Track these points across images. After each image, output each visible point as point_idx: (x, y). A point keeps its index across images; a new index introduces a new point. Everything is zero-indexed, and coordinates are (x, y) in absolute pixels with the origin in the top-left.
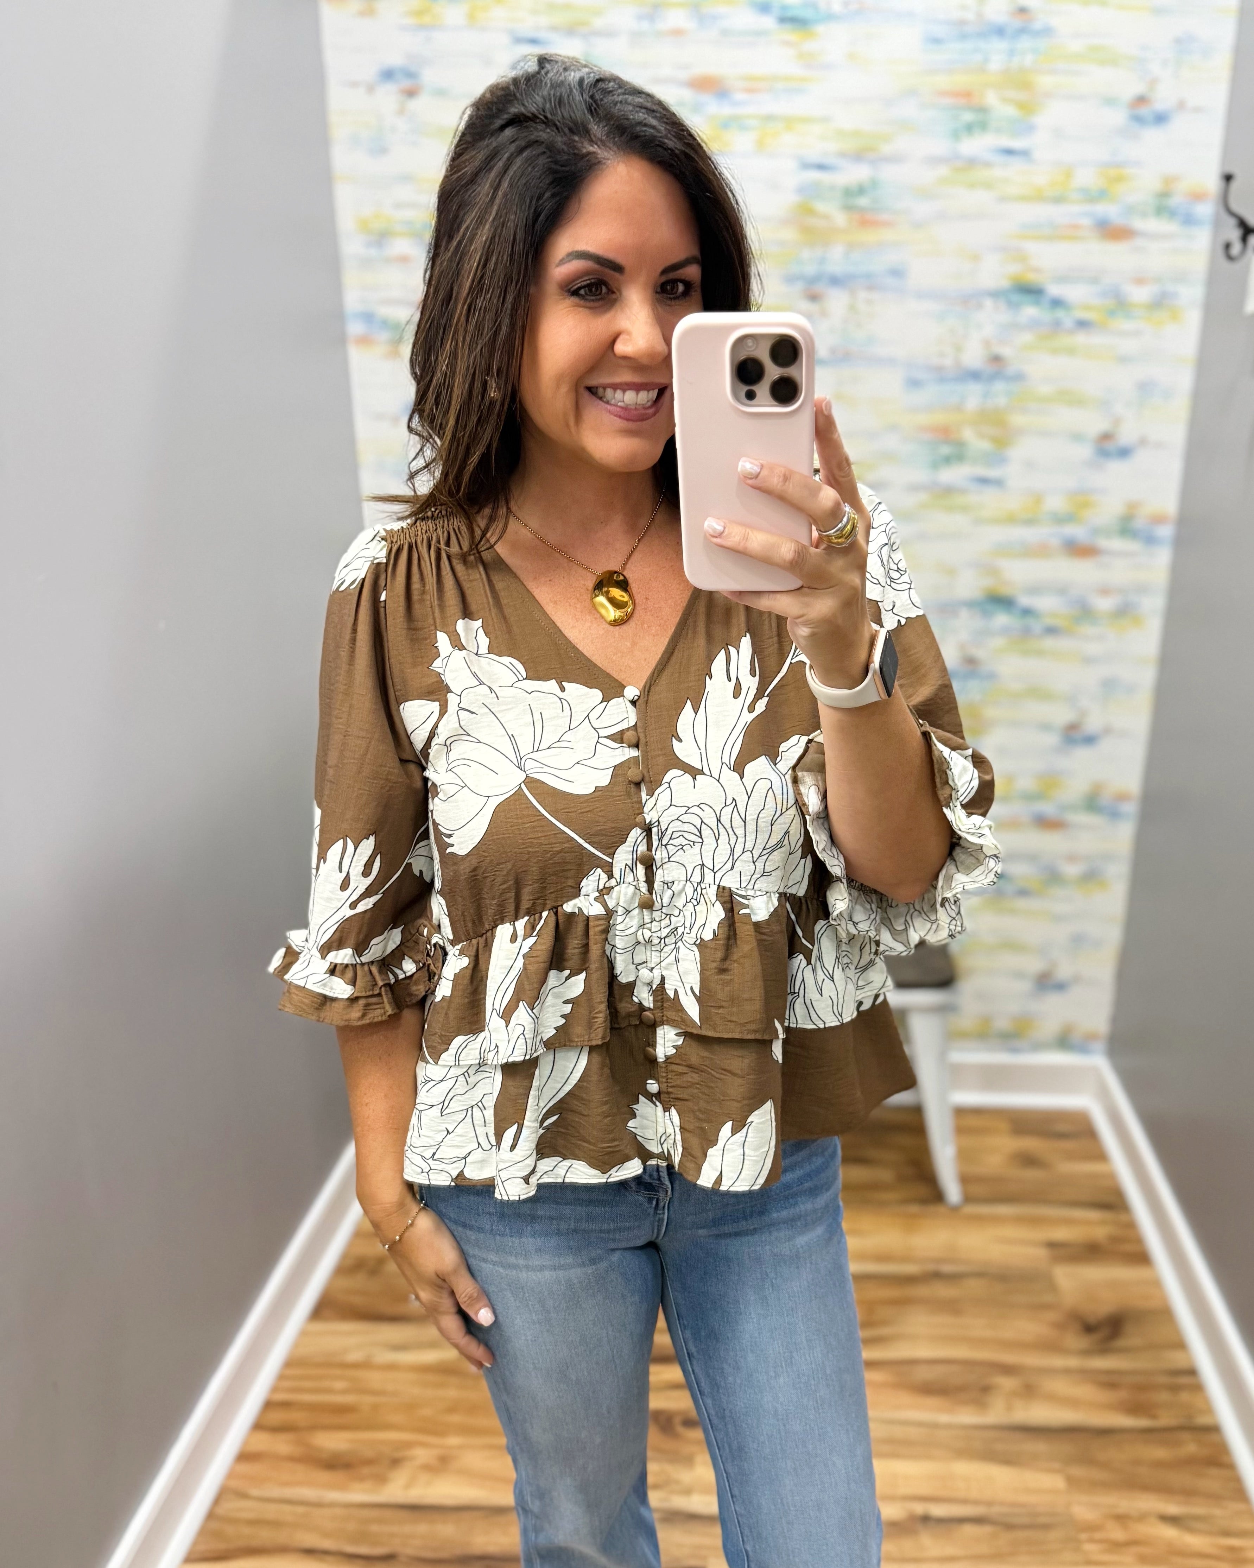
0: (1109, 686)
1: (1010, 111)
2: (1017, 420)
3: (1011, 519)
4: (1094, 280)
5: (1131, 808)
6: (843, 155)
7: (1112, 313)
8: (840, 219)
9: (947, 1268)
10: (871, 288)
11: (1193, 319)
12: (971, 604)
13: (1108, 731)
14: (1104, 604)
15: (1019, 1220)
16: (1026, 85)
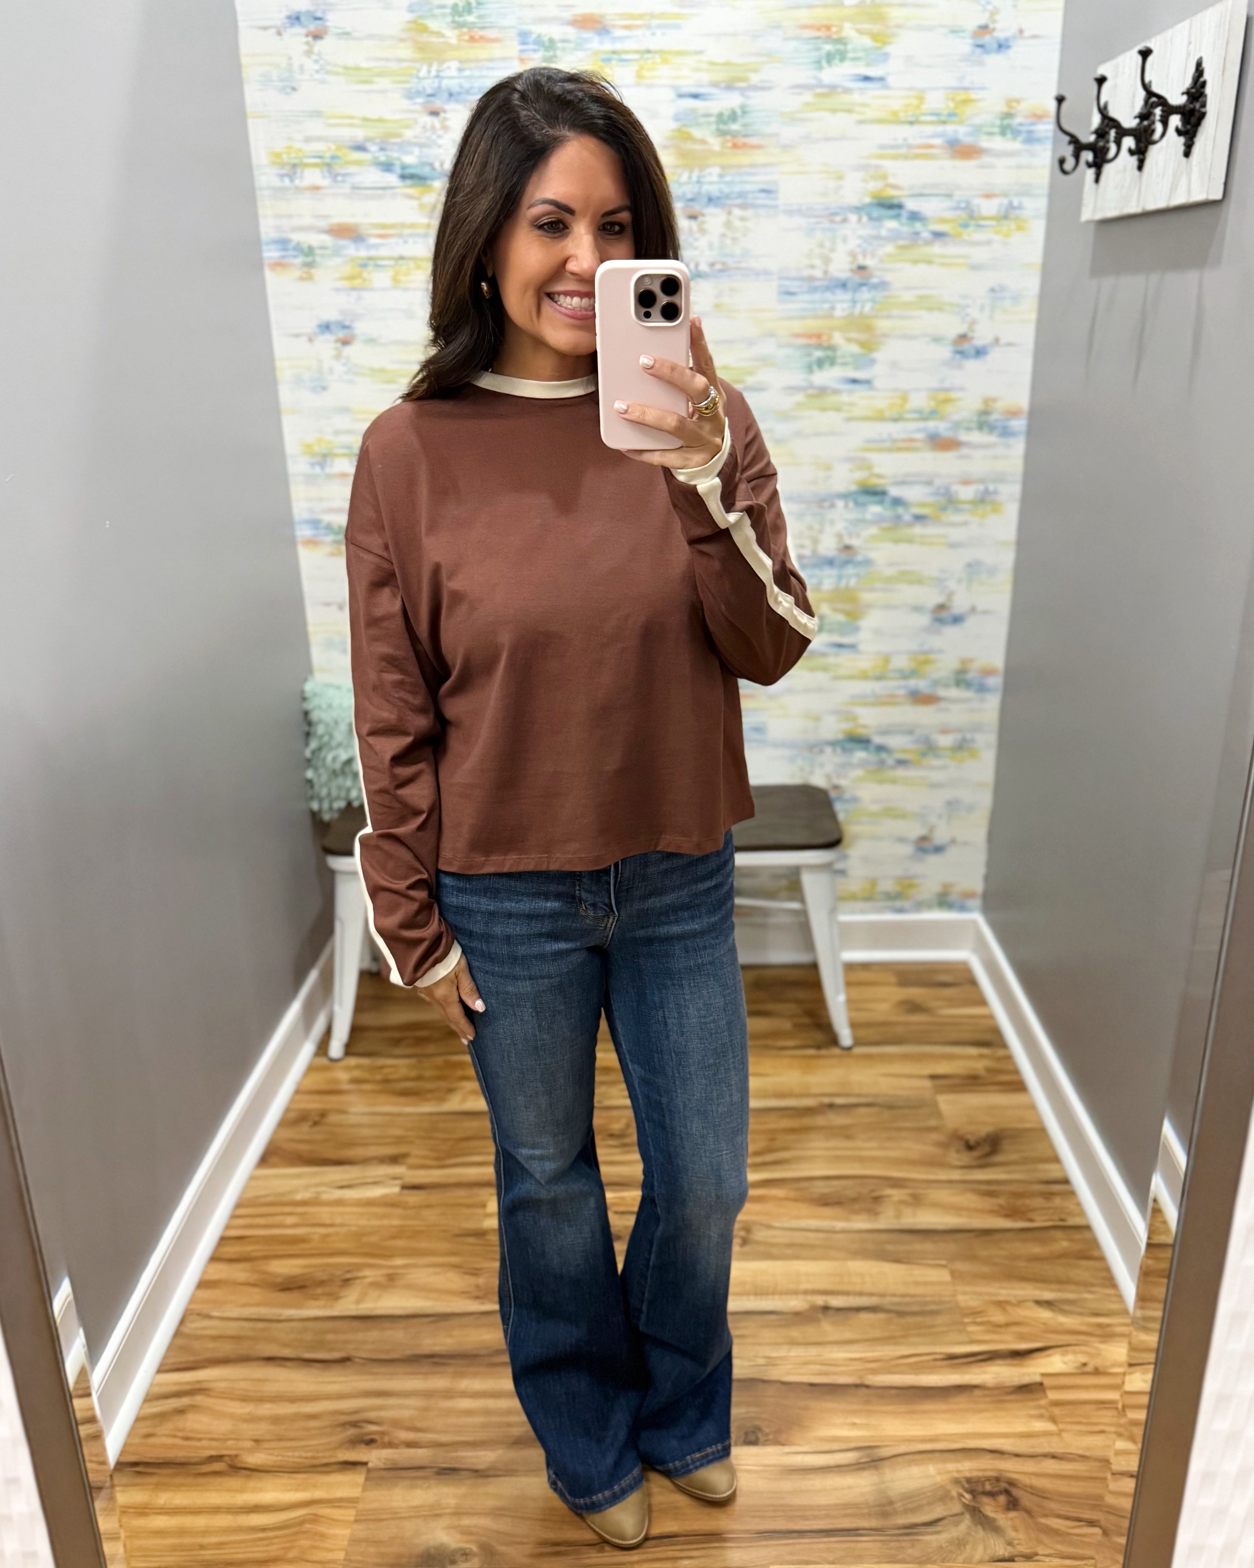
0: (973, 567)
1: (867, 41)
2: (883, 325)
3: (880, 417)
4: (949, 196)
5: (996, 681)
6: (715, 85)
7: (965, 226)
8: (715, 143)
9: (839, 1101)
10: (744, 207)
11: (1038, 229)
12: (845, 496)
13: (973, 610)
14: (966, 493)
15: (905, 1057)
16: (879, 18)
